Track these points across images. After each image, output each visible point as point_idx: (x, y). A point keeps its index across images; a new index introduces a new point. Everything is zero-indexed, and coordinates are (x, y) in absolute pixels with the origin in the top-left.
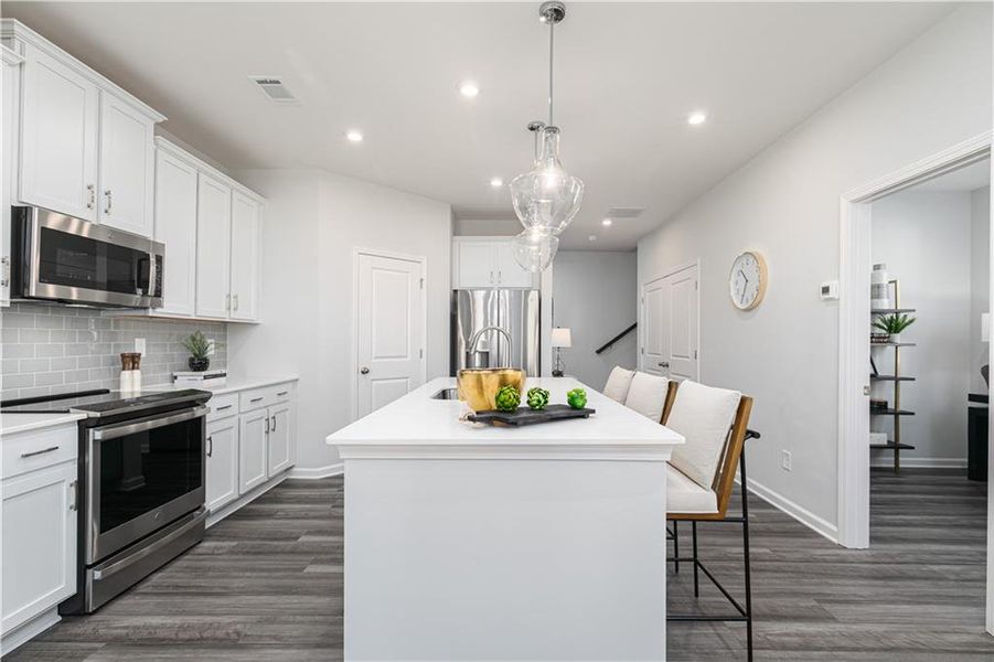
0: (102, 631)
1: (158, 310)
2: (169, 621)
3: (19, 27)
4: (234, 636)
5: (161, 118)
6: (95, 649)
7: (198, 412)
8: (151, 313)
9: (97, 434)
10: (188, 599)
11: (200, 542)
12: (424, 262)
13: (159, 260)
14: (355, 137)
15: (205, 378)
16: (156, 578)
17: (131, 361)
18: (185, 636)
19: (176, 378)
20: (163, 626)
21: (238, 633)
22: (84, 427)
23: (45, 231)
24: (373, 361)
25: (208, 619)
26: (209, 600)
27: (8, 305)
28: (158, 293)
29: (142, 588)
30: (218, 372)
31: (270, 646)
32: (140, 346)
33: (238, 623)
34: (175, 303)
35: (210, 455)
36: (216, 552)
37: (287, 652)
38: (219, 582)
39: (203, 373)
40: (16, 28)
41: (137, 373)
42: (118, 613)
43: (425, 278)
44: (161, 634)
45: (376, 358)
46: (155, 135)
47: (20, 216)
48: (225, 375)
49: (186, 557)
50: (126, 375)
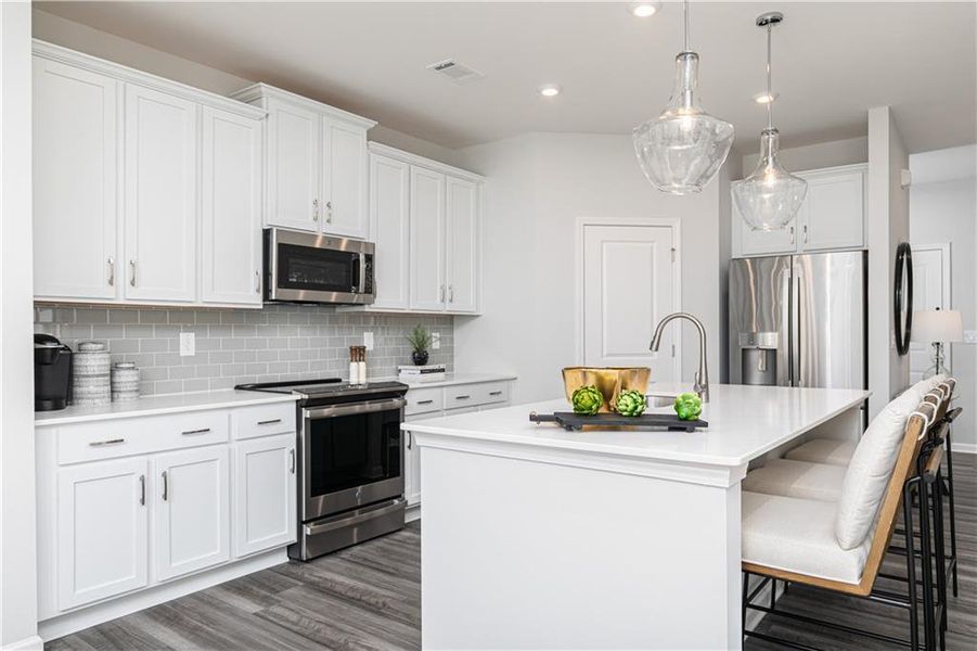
0: (306, 576)
1: (372, 306)
2: (348, 581)
3: (264, 88)
4: (380, 605)
5: (372, 124)
6: (297, 585)
7: (396, 402)
8: (367, 309)
9: (306, 413)
10: (368, 570)
11: (400, 530)
12: (677, 225)
13: (369, 259)
14: (550, 92)
15: (422, 372)
16: (356, 550)
17: (358, 353)
18: (350, 594)
19: (400, 371)
20: (342, 584)
21: (384, 604)
22: (300, 405)
23: (280, 246)
24: (605, 358)
25: (371, 588)
26: (380, 575)
27: (261, 307)
28: (369, 289)
29: (345, 554)
30: (436, 367)
31: (399, 620)
32: (368, 340)
33: (388, 597)
34: (388, 298)
35: (409, 447)
36: (408, 541)
37: (410, 628)
38: (393, 564)
39: (420, 367)
40: (263, 89)
41: (362, 364)
42: (321, 566)
43: (678, 248)
44: (338, 588)
45: (608, 355)
46: (368, 140)
47: (267, 233)
48: (443, 370)
49: (385, 540)
50: (354, 365)
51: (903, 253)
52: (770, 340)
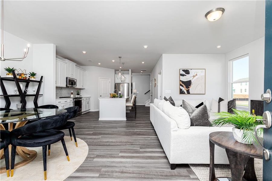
7: (81, 99)
9: (74, 100)
12: (110, 79)
13: (76, 81)
14: (99, 64)
17: (72, 93)
19: (77, 96)
23: (69, 80)
27: (66, 87)
28: (76, 85)
39: (80, 95)
43: (110, 82)
45: (103, 94)
46: (75, 66)
47: (67, 78)
50: (72, 95)
51: (132, 83)
52: (120, 92)
